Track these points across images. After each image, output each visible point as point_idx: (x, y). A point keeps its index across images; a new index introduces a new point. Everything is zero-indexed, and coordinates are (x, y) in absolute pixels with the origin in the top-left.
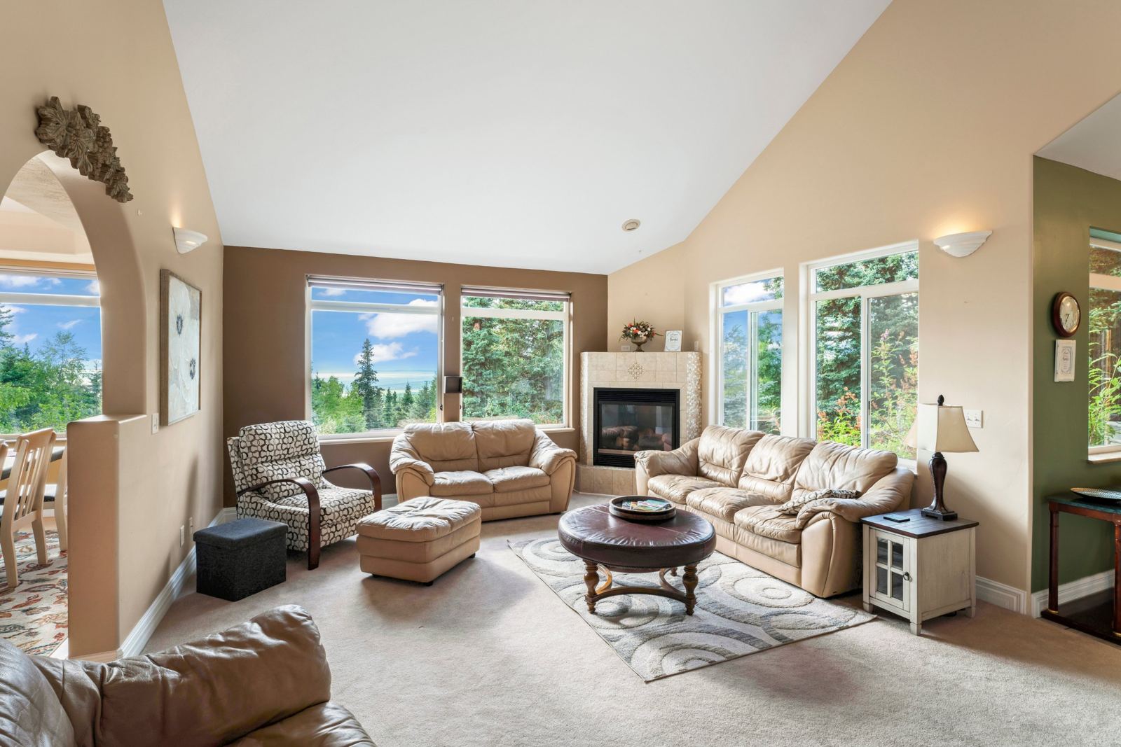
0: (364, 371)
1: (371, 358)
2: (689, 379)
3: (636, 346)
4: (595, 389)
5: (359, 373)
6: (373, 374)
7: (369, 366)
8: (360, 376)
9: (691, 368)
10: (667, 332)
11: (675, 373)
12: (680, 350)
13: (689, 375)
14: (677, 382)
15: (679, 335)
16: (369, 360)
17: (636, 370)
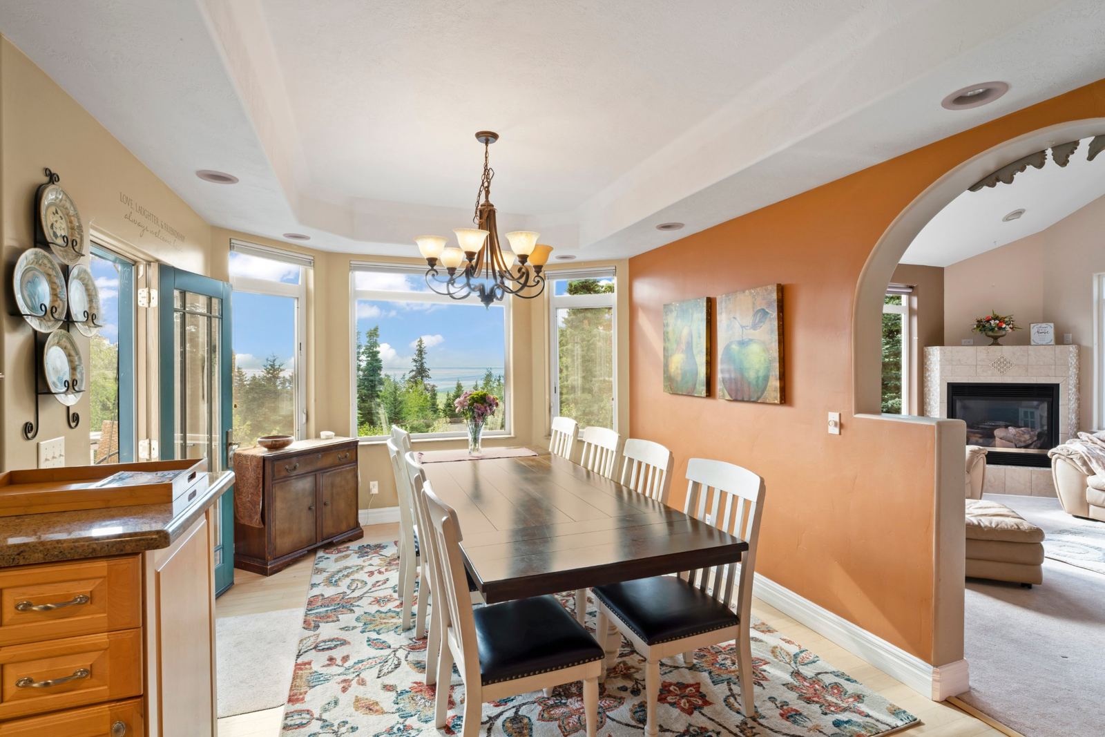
0: (417, 369)
1: (424, 356)
2: (1070, 372)
3: (991, 340)
4: (948, 384)
5: (413, 371)
6: (426, 371)
7: (423, 363)
8: (414, 373)
9: (1071, 361)
10: (1032, 325)
11: (1053, 367)
12: (1053, 343)
13: (1071, 369)
14: (1055, 376)
15: (1050, 328)
16: (422, 358)
17: (1002, 364)
